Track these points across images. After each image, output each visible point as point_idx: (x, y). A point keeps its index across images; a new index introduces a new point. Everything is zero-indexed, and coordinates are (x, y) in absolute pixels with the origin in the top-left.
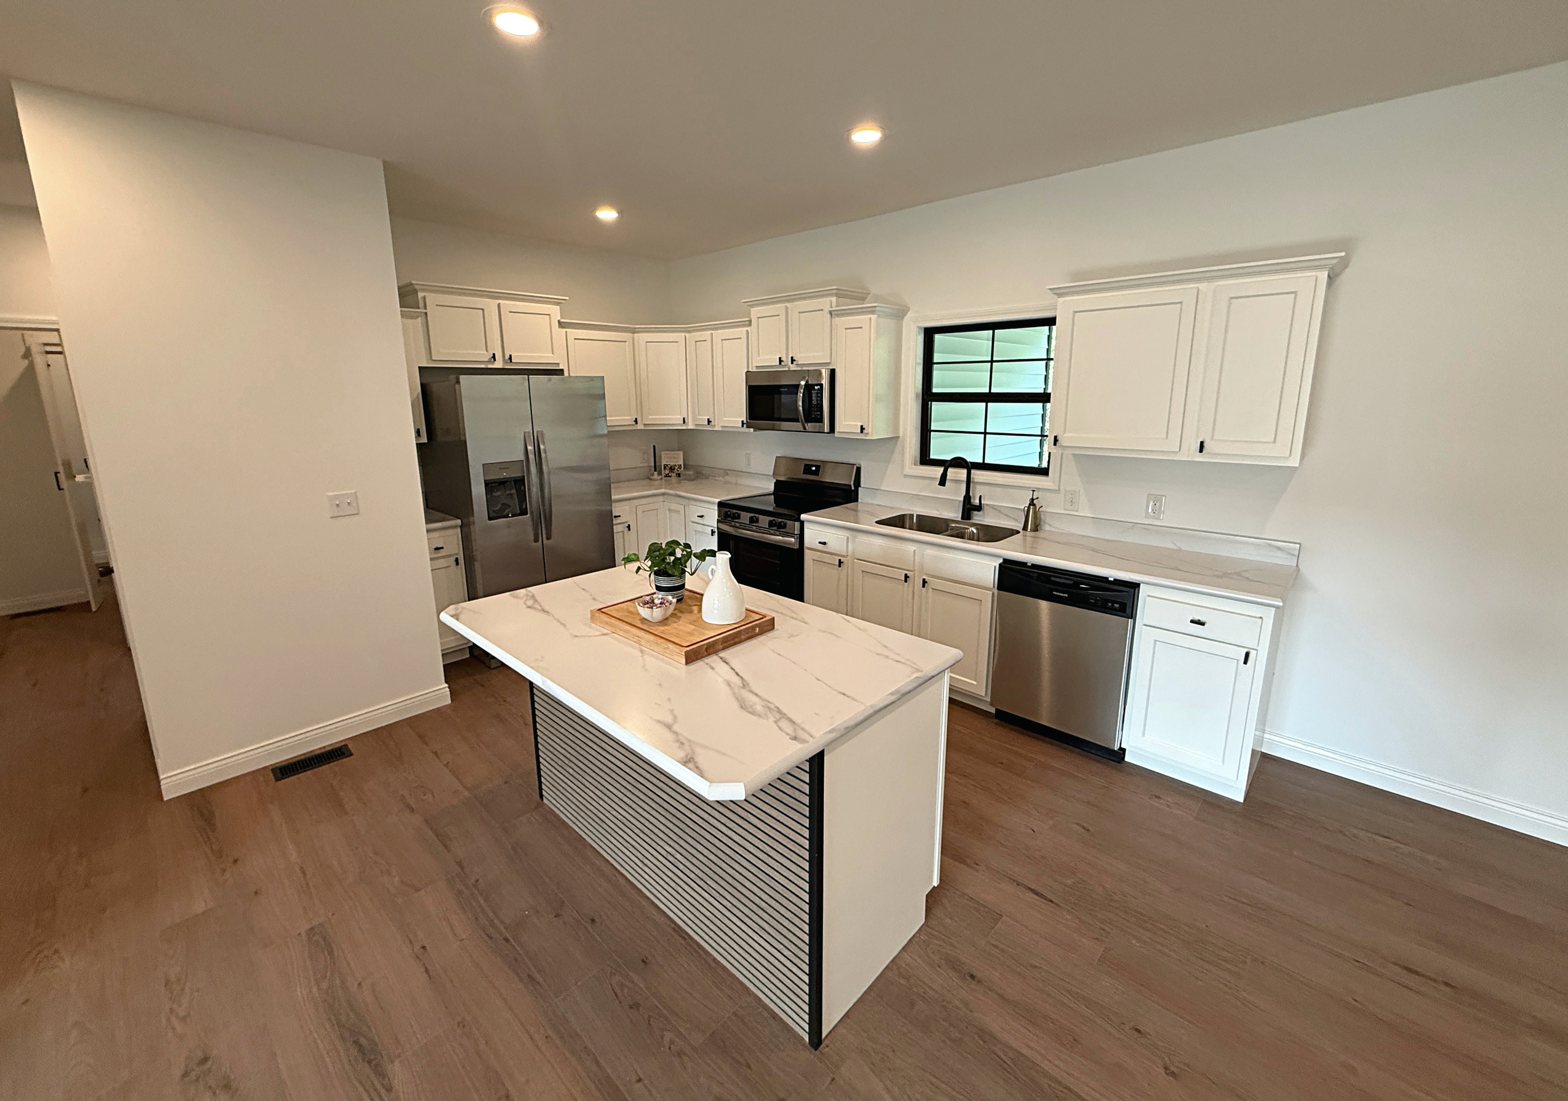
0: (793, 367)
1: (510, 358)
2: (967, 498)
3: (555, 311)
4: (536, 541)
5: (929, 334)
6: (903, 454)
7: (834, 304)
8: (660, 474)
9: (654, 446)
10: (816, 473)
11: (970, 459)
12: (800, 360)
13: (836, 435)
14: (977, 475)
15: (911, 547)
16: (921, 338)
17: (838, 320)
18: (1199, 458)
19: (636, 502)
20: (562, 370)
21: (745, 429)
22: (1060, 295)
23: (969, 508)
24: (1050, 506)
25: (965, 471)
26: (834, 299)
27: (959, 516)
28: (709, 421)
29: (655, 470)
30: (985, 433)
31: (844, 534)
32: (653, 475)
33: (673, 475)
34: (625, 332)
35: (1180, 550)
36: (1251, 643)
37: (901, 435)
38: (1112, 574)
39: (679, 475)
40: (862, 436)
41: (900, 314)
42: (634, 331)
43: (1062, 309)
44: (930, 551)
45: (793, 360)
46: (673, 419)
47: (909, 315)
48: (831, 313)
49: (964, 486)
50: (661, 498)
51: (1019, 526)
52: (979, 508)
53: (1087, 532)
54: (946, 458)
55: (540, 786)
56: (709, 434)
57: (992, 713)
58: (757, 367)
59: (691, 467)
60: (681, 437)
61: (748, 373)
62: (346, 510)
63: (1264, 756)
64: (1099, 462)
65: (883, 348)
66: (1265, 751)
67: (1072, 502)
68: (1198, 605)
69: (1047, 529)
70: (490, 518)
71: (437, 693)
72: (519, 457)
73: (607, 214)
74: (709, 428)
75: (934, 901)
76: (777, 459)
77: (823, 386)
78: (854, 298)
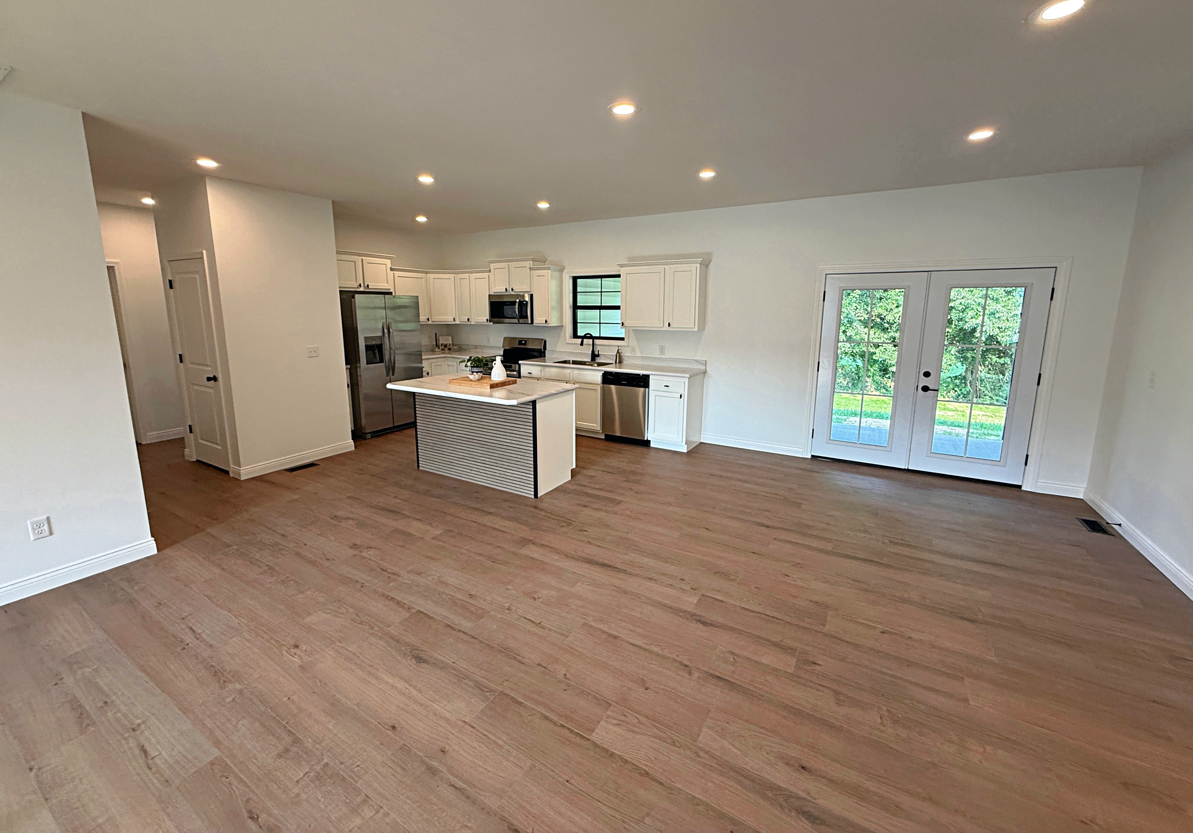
0: (512, 293)
1: (368, 286)
2: (593, 351)
3: (388, 262)
4: (387, 376)
5: (575, 279)
6: (565, 333)
7: (531, 265)
8: (439, 348)
9: (436, 334)
10: (525, 344)
11: (594, 335)
12: (516, 289)
13: (534, 325)
14: (597, 342)
15: (568, 371)
16: (571, 281)
17: (533, 272)
18: (670, 329)
19: (431, 361)
20: (392, 292)
21: (489, 323)
22: (621, 267)
23: (594, 356)
24: (626, 353)
25: (591, 340)
26: (531, 262)
27: (589, 360)
28: (468, 320)
29: (437, 346)
30: (600, 323)
31: (539, 368)
32: (435, 349)
33: (446, 349)
34: (422, 273)
35: (671, 367)
36: (682, 392)
37: (564, 325)
38: (641, 372)
39: (449, 349)
40: (547, 325)
41: (562, 270)
42: (427, 273)
43: (622, 271)
44: (576, 372)
45: (512, 290)
46: (449, 319)
47: (566, 271)
48: (530, 268)
49: (591, 347)
50: (443, 359)
51: (613, 362)
52: (598, 356)
53: (639, 362)
54: (583, 335)
55: (418, 463)
56: (468, 326)
57: (604, 438)
58: (494, 293)
59: (456, 345)
60: (450, 329)
61: (489, 295)
62: (314, 354)
63: (701, 443)
64: (640, 333)
65: (553, 285)
66: (702, 441)
67: (634, 350)
68: (667, 380)
69: (625, 362)
70: (368, 364)
71: (349, 444)
72: (380, 334)
73: (421, 219)
74: (468, 323)
75: (574, 473)
76: (505, 339)
77: (527, 302)
78: (540, 262)
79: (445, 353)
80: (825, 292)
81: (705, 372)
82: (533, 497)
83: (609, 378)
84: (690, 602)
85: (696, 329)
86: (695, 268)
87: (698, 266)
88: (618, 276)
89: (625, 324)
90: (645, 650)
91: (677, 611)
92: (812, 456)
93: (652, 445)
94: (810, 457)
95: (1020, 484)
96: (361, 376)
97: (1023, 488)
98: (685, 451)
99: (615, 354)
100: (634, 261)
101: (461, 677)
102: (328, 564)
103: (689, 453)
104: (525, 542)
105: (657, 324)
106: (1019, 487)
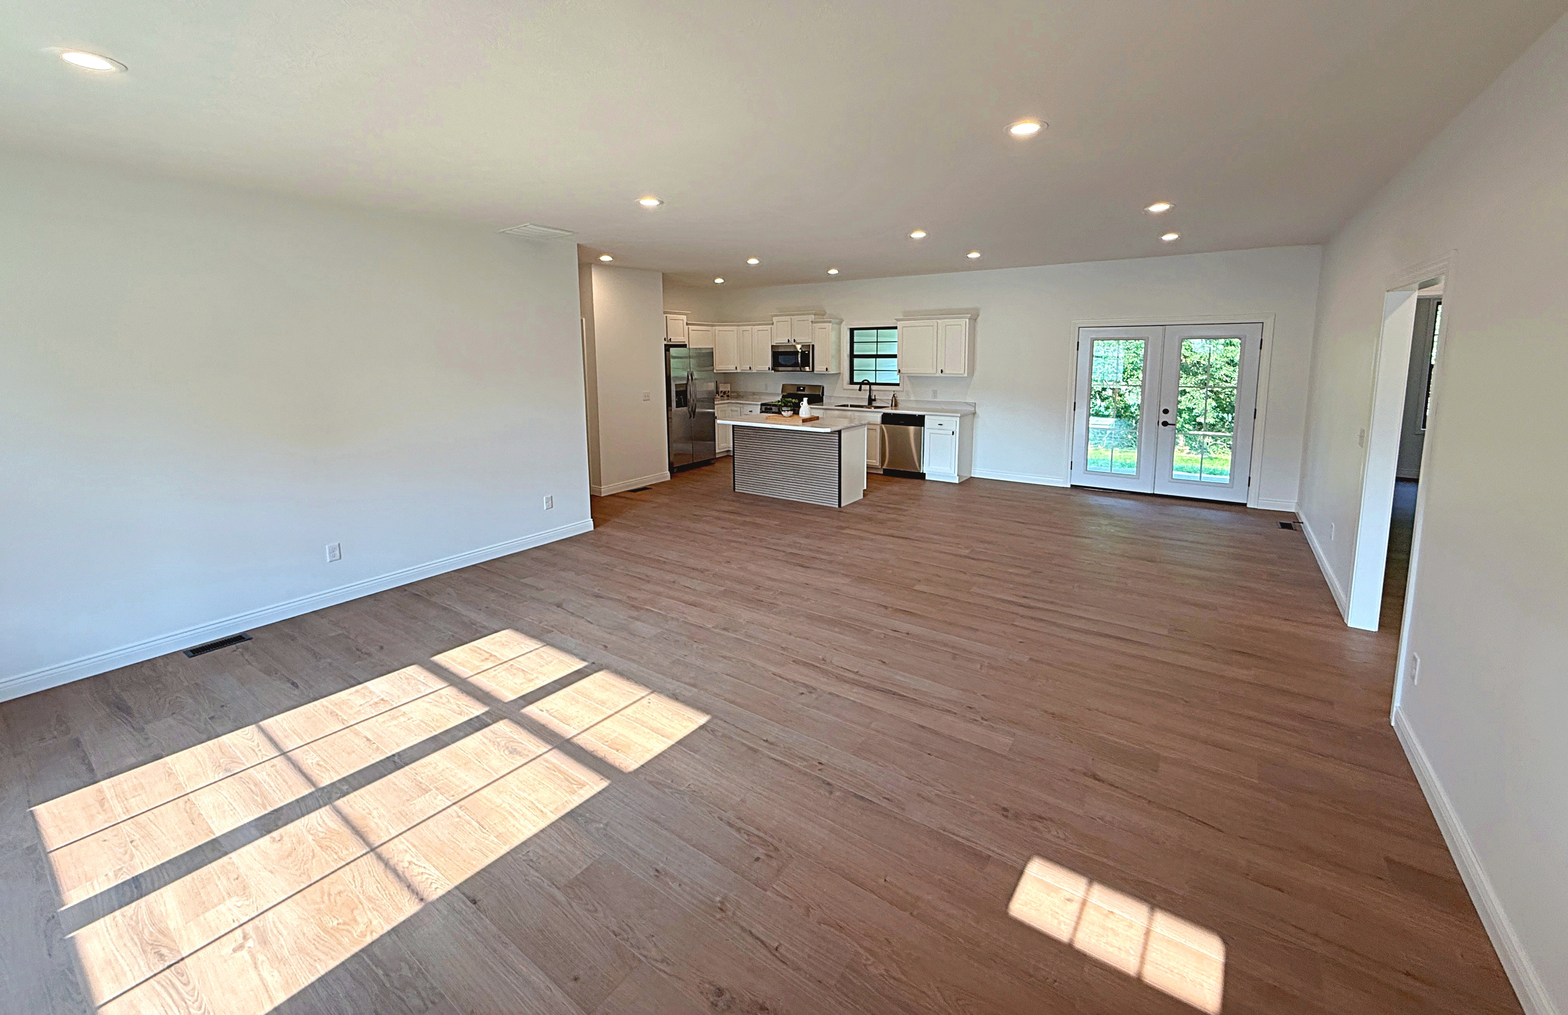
0: (794, 344)
1: (674, 339)
2: (870, 396)
3: (685, 318)
4: (690, 419)
5: (852, 331)
6: (843, 380)
7: (813, 318)
8: (719, 395)
9: (718, 382)
10: (803, 390)
11: (871, 381)
12: (798, 341)
13: (814, 372)
14: (873, 387)
15: (849, 413)
16: (849, 332)
17: (814, 325)
18: (942, 375)
20: (686, 345)
21: (770, 371)
22: (897, 320)
23: (871, 400)
24: (900, 398)
25: (868, 386)
26: (813, 316)
27: (866, 404)
28: (750, 368)
29: (717, 393)
30: (876, 371)
31: (822, 411)
34: (710, 326)
35: (943, 409)
36: (954, 429)
37: (842, 372)
38: (917, 413)
39: (728, 396)
40: (827, 373)
41: (841, 323)
42: (712, 326)
43: (899, 324)
44: (857, 414)
45: (794, 341)
46: (731, 368)
47: (844, 323)
48: (812, 322)
49: (868, 392)
50: (726, 405)
51: (890, 405)
52: (875, 400)
53: (914, 405)
54: (861, 381)
56: (748, 375)
57: (882, 473)
58: (777, 343)
59: (733, 392)
60: (728, 377)
61: (772, 346)
62: (647, 398)
63: (971, 476)
64: (915, 379)
65: (833, 336)
67: (908, 395)
68: (942, 420)
69: (900, 406)
70: (677, 407)
71: (667, 474)
72: (685, 382)
73: (719, 281)
74: (750, 371)
75: (865, 493)
76: (783, 385)
77: (809, 352)
78: (820, 315)
79: (724, 400)
80: (1078, 343)
81: (974, 413)
82: (837, 506)
83: (887, 419)
85: (966, 375)
86: (964, 322)
87: (967, 320)
88: (896, 328)
89: (901, 371)
92: (1072, 485)
93: (927, 478)
94: (1069, 486)
95: (1245, 502)
96: (673, 418)
97: (1248, 506)
98: (957, 482)
99: (891, 398)
100: (908, 315)
101: (834, 572)
103: (960, 484)
104: (842, 527)
105: (930, 371)
106: (1245, 505)
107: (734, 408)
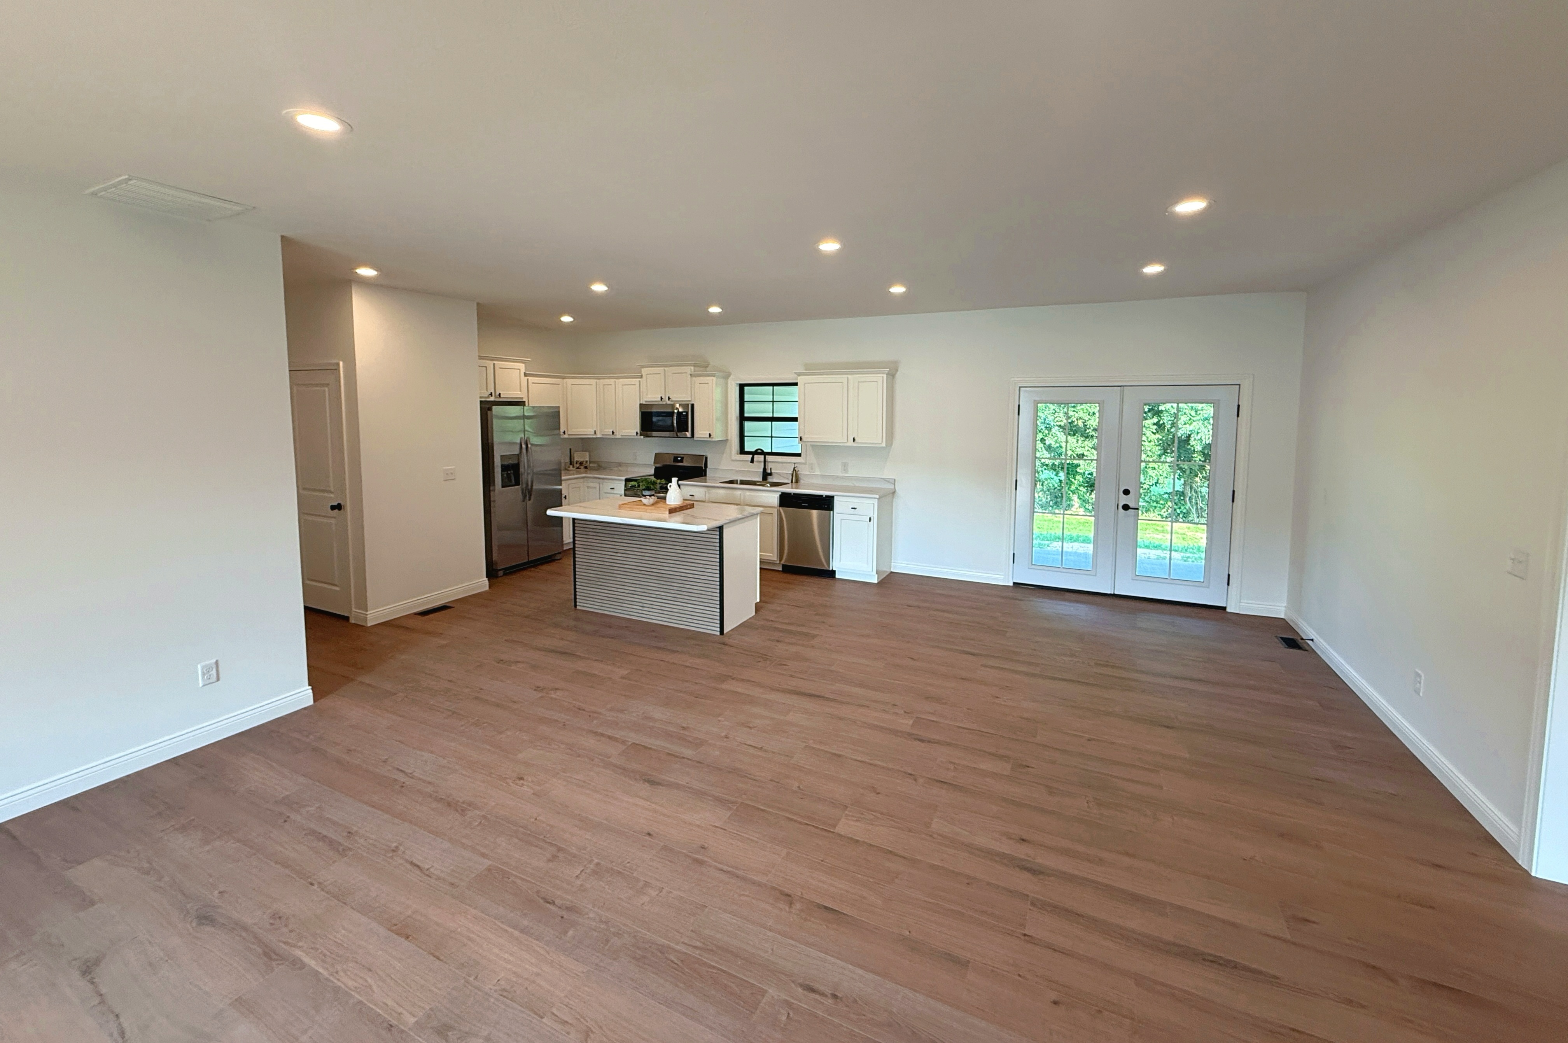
0: (669, 402)
1: (500, 394)
2: (765, 469)
3: (522, 366)
4: (524, 501)
5: (742, 387)
6: (731, 449)
7: (693, 370)
8: (573, 467)
9: (570, 449)
10: (681, 461)
11: (765, 451)
12: (673, 398)
13: (695, 439)
14: (769, 458)
15: (738, 492)
16: (738, 388)
17: (694, 379)
18: (854, 444)
19: (569, 482)
20: (524, 402)
21: (639, 437)
22: (799, 375)
23: (766, 475)
24: (803, 471)
25: (763, 456)
26: (692, 368)
27: (761, 479)
28: (613, 433)
29: (571, 464)
30: (772, 437)
31: (702, 490)
32: (569, 467)
33: (582, 467)
34: (558, 378)
35: (855, 486)
36: (871, 515)
37: (729, 438)
38: (823, 493)
39: (586, 467)
40: (709, 440)
41: (727, 376)
42: (564, 378)
43: (800, 380)
44: (748, 493)
45: (669, 398)
46: (587, 431)
47: (731, 378)
48: (691, 375)
49: (763, 464)
50: (582, 480)
51: (790, 481)
52: (771, 474)
53: (820, 481)
54: (753, 450)
55: (575, 602)
56: (611, 441)
57: (781, 569)
58: (646, 401)
59: (594, 462)
60: (586, 443)
61: (640, 404)
62: (450, 477)
63: (892, 572)
64: (820, 448)
65: (717, 394)
66: (892, 571)
67: (812, 468)
68: (855, 502)
69: (802, 482)
70: (503, 487)
71: (482, 583)
72: (517, 452)
73: (566, 319)
74: (613, 437)
75: (758, 608)
76: (656, 454)
77: (687, 413)
78: (702, 367)
79: (581, 474)
80: (1021, 407)
81: (894, 493)
82: (718, 633)
83: (787, 500)
84: (906, 723)
85: (884, 445)
86: (881, 378)
87: (885, 376)
88: (796, 384)
89: (804, 439)
90: (871, 764)
91: (895, 733)
92: (1014, 583)
93: (837, 576)
94: (1011, 584)
95: (1224, 605)
96: (494, 501)
97: (1228, 610)
98: (876, 581)
99: (791, 472)
100: (812, 369)
101: (700, 794)
102: (515, 706)
103: (881, 583)
104: (724, 678)
105: (837, 437)
106: (1224, 608)
107: (591, 485)
